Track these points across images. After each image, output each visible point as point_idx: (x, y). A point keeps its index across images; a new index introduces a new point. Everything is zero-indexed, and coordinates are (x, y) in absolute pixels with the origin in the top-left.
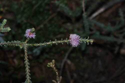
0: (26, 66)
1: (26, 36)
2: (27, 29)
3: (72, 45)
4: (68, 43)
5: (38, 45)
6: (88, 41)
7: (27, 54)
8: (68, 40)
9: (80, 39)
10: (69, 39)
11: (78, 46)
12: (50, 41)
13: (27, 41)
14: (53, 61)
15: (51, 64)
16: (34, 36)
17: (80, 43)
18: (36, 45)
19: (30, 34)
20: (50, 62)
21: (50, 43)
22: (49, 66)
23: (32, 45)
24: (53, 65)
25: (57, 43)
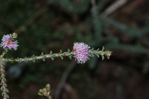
0: (4, 95)
1: (3, 47)
2: (4, 36)
3: (77, 59)
4: (70, 58)
5: (23, 60)
6: (102, 53)
7: (4, 76)
8: (70, 51)
9: (90, 51)
10: (72, 51)
11: (86, 62)
12: (42, 53)
13: (4, 54)
14: (48, 85)
15: (45, 91)
16: (15, 46)
17: (90, 57)
18: (18, 60)
19: (9, 43)
20: (42, 88)
21: (41, 57)
22: (41, 93)
23: (13, 60)
24: (47, 92)
25: (54, 58)
